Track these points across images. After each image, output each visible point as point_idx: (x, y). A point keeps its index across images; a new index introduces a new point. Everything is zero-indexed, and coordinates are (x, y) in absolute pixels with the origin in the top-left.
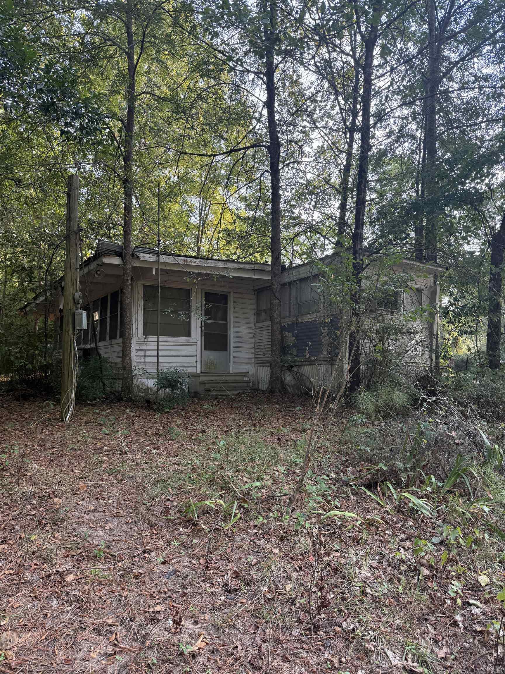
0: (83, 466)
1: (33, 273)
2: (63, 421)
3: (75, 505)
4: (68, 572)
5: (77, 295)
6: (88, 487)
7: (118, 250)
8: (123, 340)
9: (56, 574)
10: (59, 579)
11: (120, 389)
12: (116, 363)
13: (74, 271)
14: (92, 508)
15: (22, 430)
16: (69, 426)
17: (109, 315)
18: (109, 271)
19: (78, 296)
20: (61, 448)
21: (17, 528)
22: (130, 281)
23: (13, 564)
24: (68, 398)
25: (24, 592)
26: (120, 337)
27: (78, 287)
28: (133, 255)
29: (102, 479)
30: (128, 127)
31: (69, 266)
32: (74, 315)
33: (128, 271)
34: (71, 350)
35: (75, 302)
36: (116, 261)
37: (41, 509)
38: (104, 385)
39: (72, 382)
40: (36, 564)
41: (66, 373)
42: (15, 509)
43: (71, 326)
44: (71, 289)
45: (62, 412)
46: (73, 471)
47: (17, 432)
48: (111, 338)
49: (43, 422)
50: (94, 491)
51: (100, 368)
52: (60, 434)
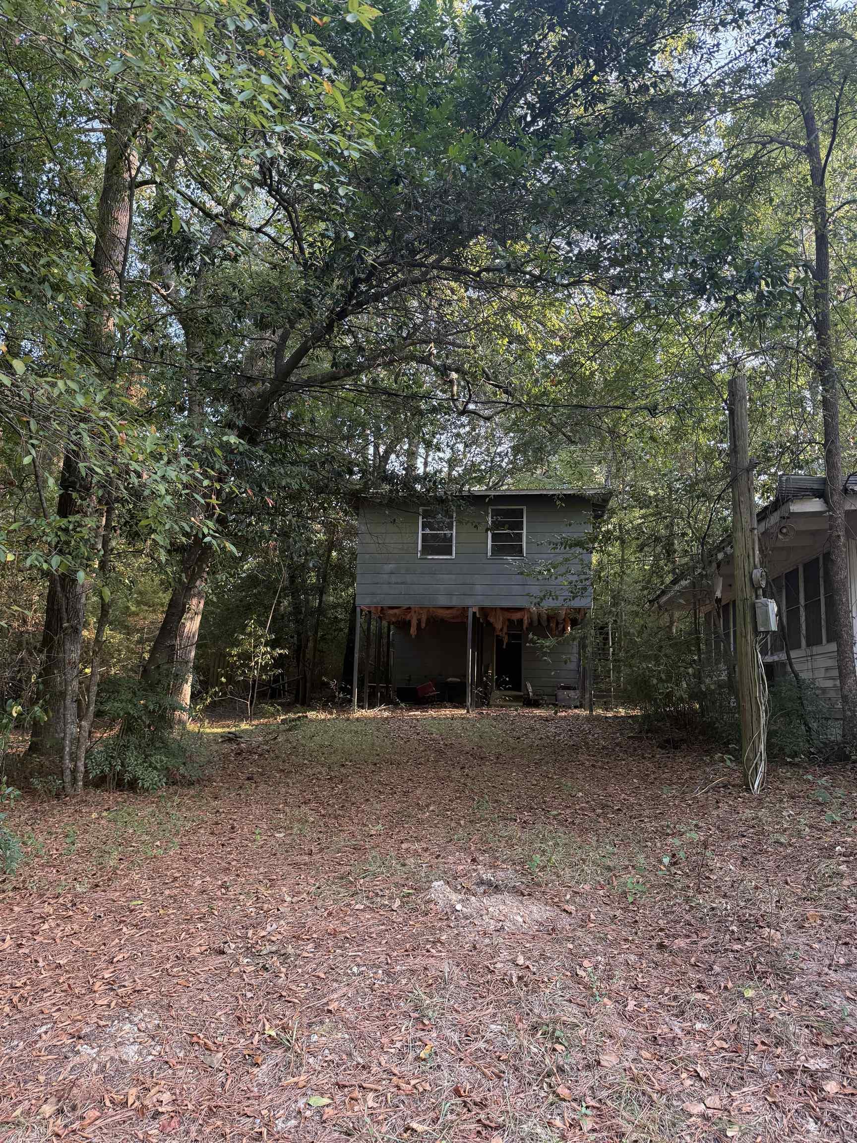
0: (804, 876)
1: (673, 544)
2: (748, 790)
3: (807, 948)
4: (826, 1075)
5: (757, 573)
6: (823, 918)
7: (815, 486)
8: (839, 645)
9: (805, 1072)
10: (810, 1082)
11: (839, 738)
12: (824, 690)
13: (748, 533)
14: (842, 961)
15: (683, 800)
16: (760, 800)
17: (802, 601)
18: (802, 526)
19: (759, 575)
20: (756, 838)
21: (717, 968)
22: (842, 539)
23: (723, 1031)
24: (755, 750)
25: (753, 1088)
26: (828, 641)
27: (757, 559)
28: (846, 490)
29: (846, 908)
30: (820, 271)
31: (739, 526)
32: (753, 607)
33: (840, 521)
34: (753, 667)
35: (755, 587)
36: (815, 505)
37: (747, 943)
38: (809, 730)
39: (759, 722)
40: (763, 1043)
41: (748, 706)
42: (704, 935)
43: (750, 627)
44: (746, 564)
45: (745, 776)
46: (787, 883)
47: (677, 802)
48: (809, 645)
49: (715, 789)
50: (836, 927)
51: (800, 698)
52: (748, 813)
